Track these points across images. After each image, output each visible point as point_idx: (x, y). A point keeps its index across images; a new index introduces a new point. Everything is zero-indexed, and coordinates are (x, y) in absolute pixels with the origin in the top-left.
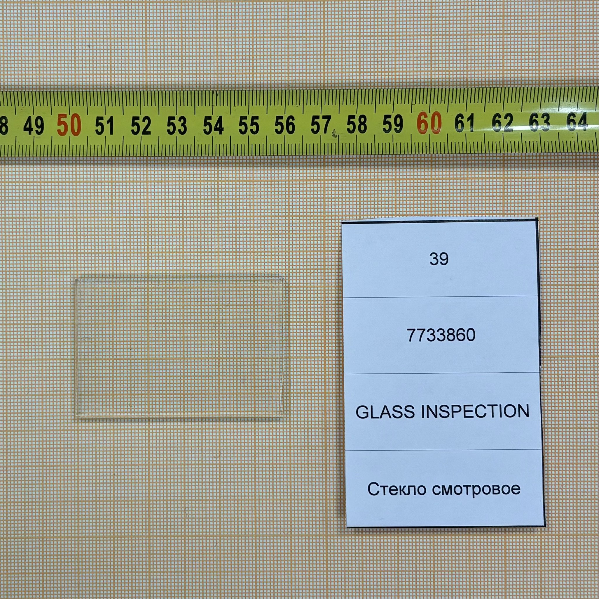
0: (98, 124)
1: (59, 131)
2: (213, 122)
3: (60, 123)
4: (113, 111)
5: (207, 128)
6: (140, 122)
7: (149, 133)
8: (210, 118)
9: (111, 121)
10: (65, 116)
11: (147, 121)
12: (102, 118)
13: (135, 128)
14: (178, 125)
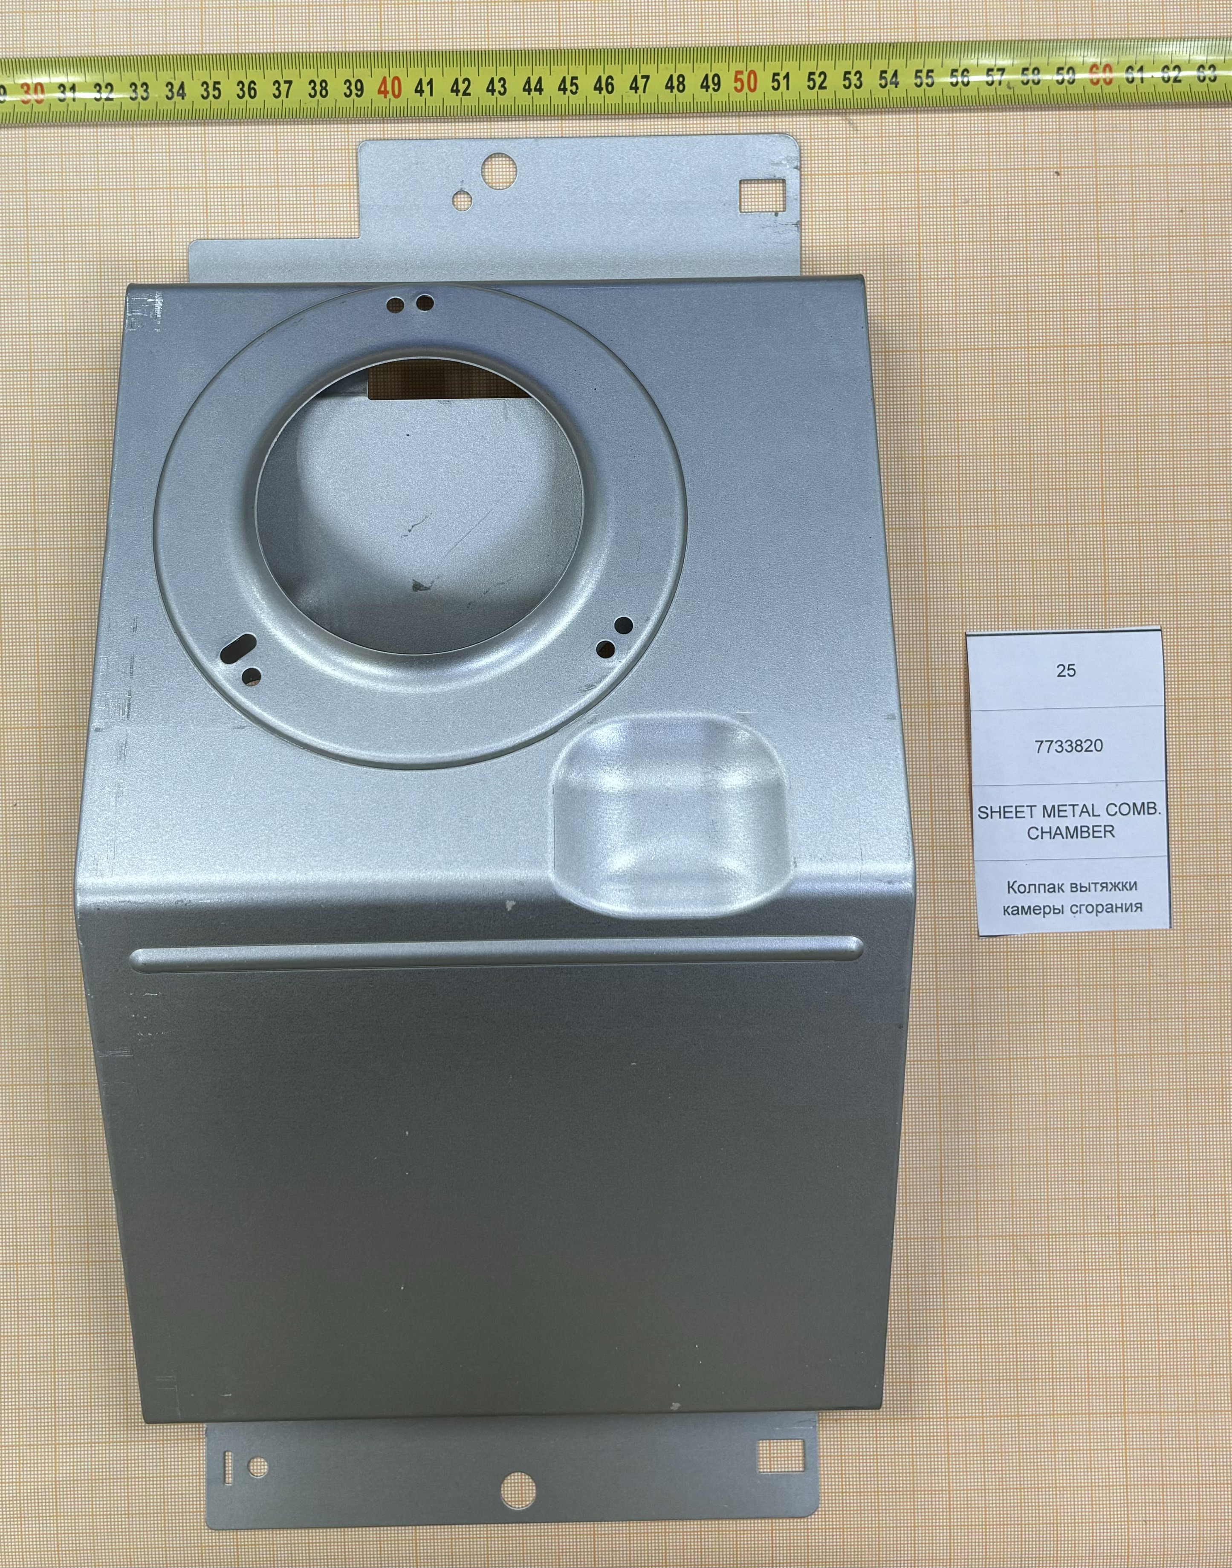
0: (774, 80)
1: (736, 88)
2: (889, 76)
3: (736, 80)
4: (790, 66)
5: (883, 82)
6: (816, 77)
7: (825, 88)
8: (885, 72)
9: (787, 76)
10: (741, 72)
11: (822, 76)
12: (778, 74)
13: (811, 84)
14: (854, 79)
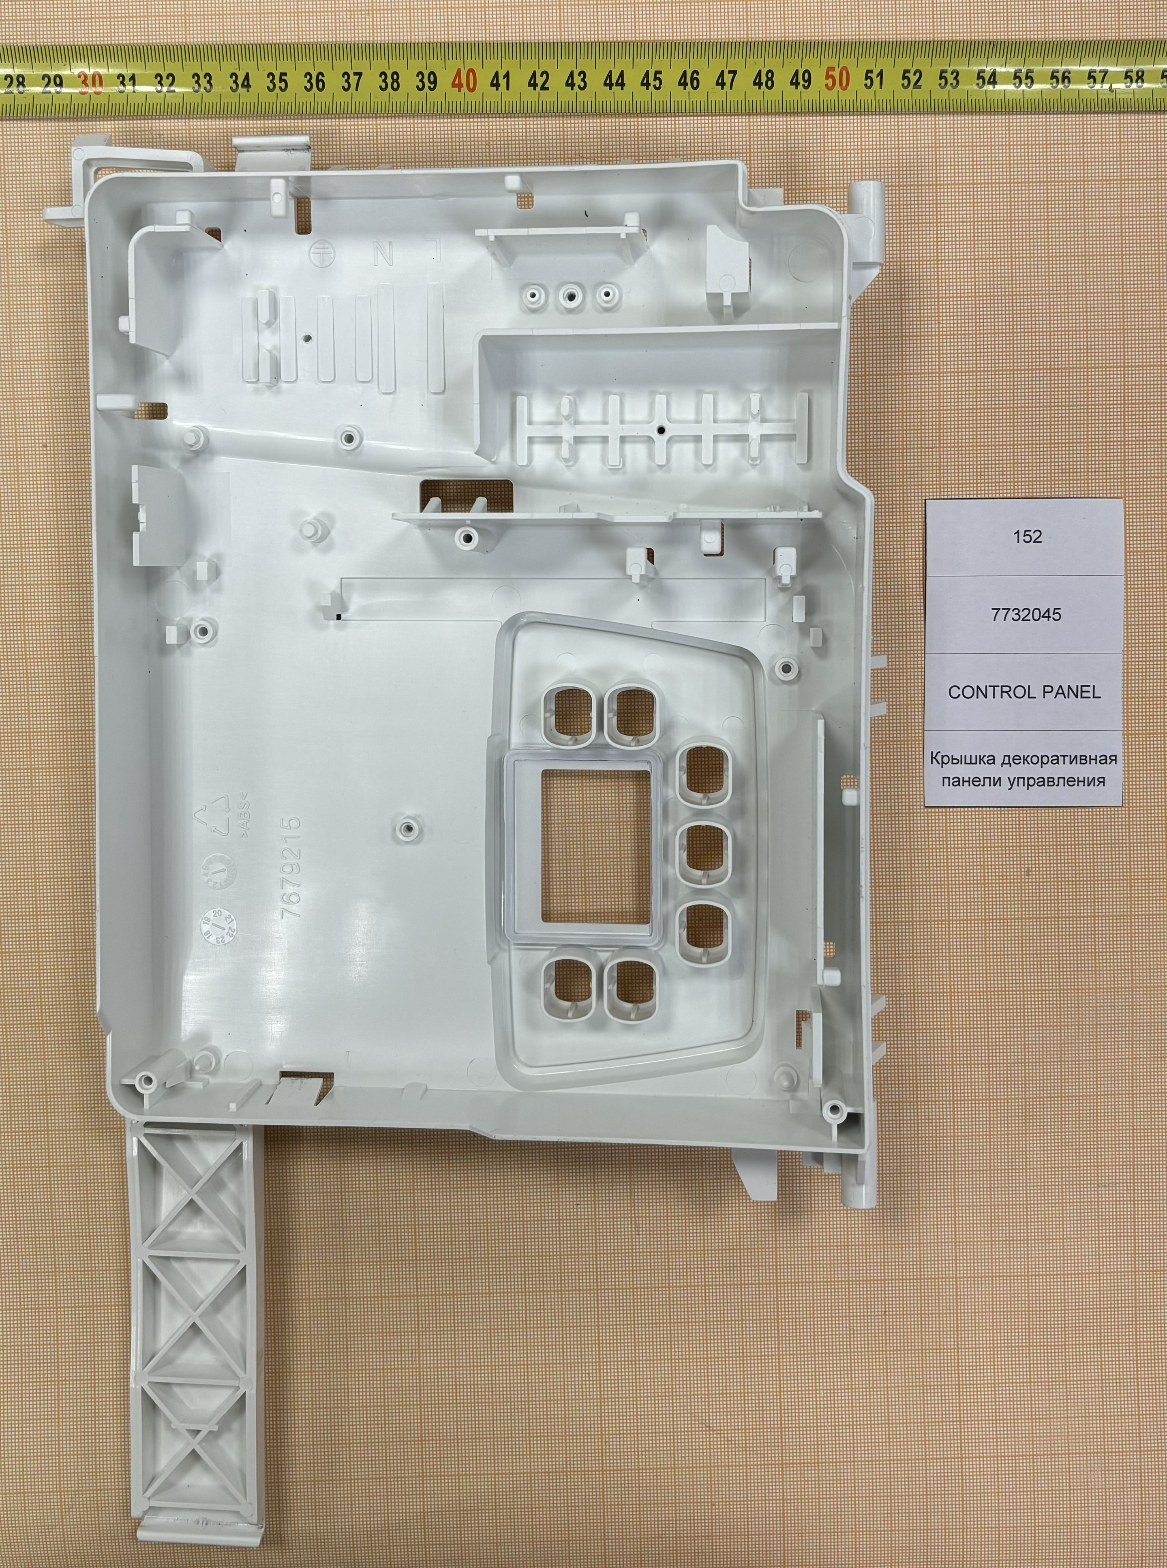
0: (867, 78)
1: (826, 85)
3: (827, 77)
4: (884, 64)
5: (980, 81)
6: (911, 75)
7: (920, 87)
8: (983, 71)
9: (881, 74)
10: (833, 69)
12: (871, 71)
13: (906, 81)
14: (951, 78)
